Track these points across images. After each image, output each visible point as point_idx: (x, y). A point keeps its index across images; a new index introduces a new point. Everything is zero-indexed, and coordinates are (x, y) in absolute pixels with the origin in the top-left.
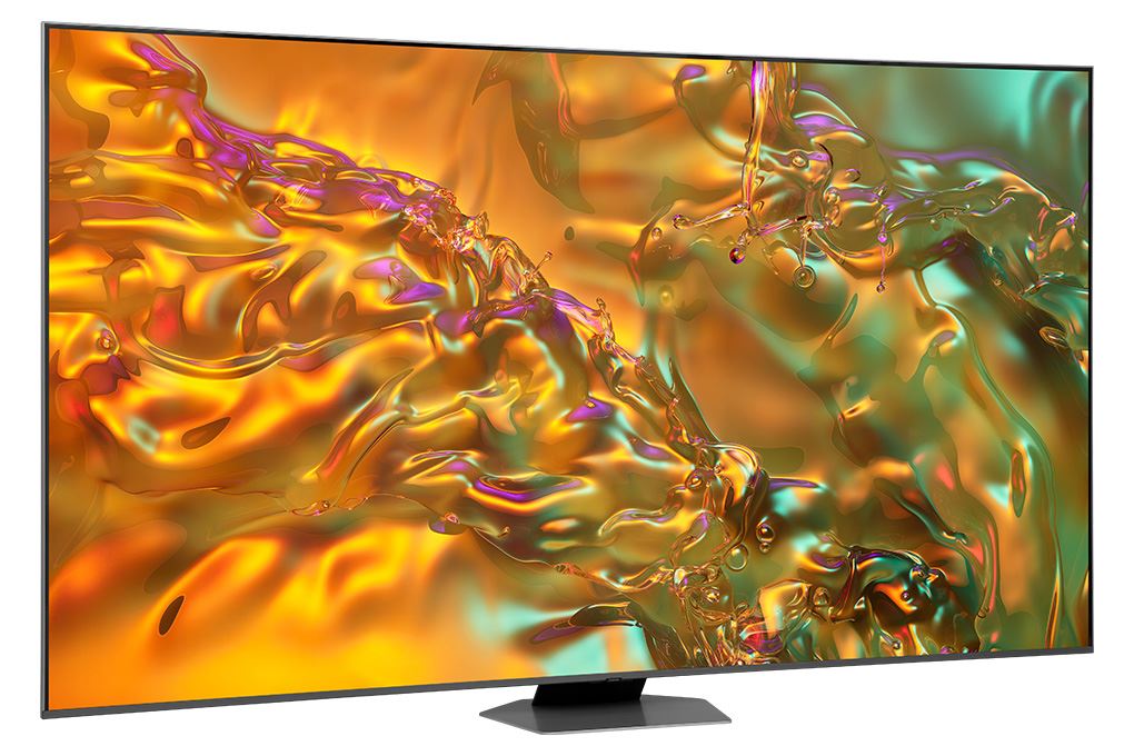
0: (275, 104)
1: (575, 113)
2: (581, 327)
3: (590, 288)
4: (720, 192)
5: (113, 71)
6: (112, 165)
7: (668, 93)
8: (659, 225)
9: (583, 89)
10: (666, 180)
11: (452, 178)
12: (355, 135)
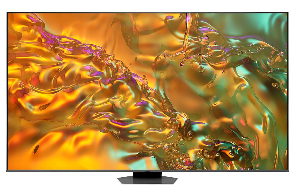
0: (61, 28)
1: (138, 29)
3: (141, 73)
4: (177, 48)
7: (163, 23)
8: (160, 56)
9: (140, 23)
10: (162, 45)
11: (105, 46)
12: (81, 36)
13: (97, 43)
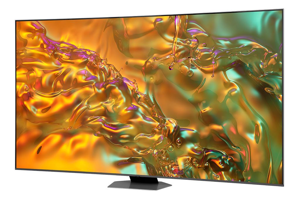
0: (60, 35)
1: (128, 33)
2: (130, 86)
3: (132, 77)
4: (166, 51)
5: (29, 30)
6: (28, 50)
7: (152, 26)
8: (150, 60)
9: (130, 26)
10: (152, 49)
11: (99, 50)
12: (77, 41)
13: (91, 48)
